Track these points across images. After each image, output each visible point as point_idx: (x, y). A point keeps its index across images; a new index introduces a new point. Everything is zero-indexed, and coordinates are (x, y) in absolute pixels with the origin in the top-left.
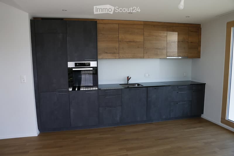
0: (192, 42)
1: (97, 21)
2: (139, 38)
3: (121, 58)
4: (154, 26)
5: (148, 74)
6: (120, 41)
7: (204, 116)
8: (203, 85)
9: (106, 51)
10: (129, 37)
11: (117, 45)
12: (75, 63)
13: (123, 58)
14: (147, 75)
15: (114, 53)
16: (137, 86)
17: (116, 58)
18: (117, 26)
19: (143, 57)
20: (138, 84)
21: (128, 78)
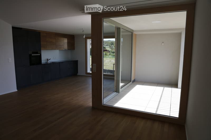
1: (40, 32)
2: (54, 41)
6: (47, 42)
7: (78, 74)
8: (77, 61)
9: (42, 46)
12: (32, 52)
13: (48, 49)
14: (54, 57)
15: (45, 47)
21: (47, 59)
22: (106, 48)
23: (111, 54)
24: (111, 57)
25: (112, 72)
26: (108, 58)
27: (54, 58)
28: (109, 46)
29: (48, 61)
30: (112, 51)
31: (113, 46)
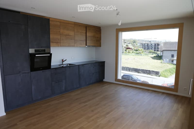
0: (97, 37)
1: (49, 19)
2: (72, 33)
3: (62, 46)
4: (80, 26)
5: (73, 57)
6: (61, 34)
7: (105, 80)
9: (52, 41)
10: (66, 32)
11: (59, 37)
12: (35, 50)
13: (63, 46)
15: (57, 43)
16: (69, 65)
17: (58, 46)
18: (59, 23)
19: (74, 46)
20: (70, 64)
21: (63, 60)
22: (129, 46)
23: (134, 51)
24: (134, 55)
25: (137, 71)
26: (131, 55)
27: (73, 58)
28: (131, 44)
29: (64, 63)
30: (134, 48)
31: (135, 44)
